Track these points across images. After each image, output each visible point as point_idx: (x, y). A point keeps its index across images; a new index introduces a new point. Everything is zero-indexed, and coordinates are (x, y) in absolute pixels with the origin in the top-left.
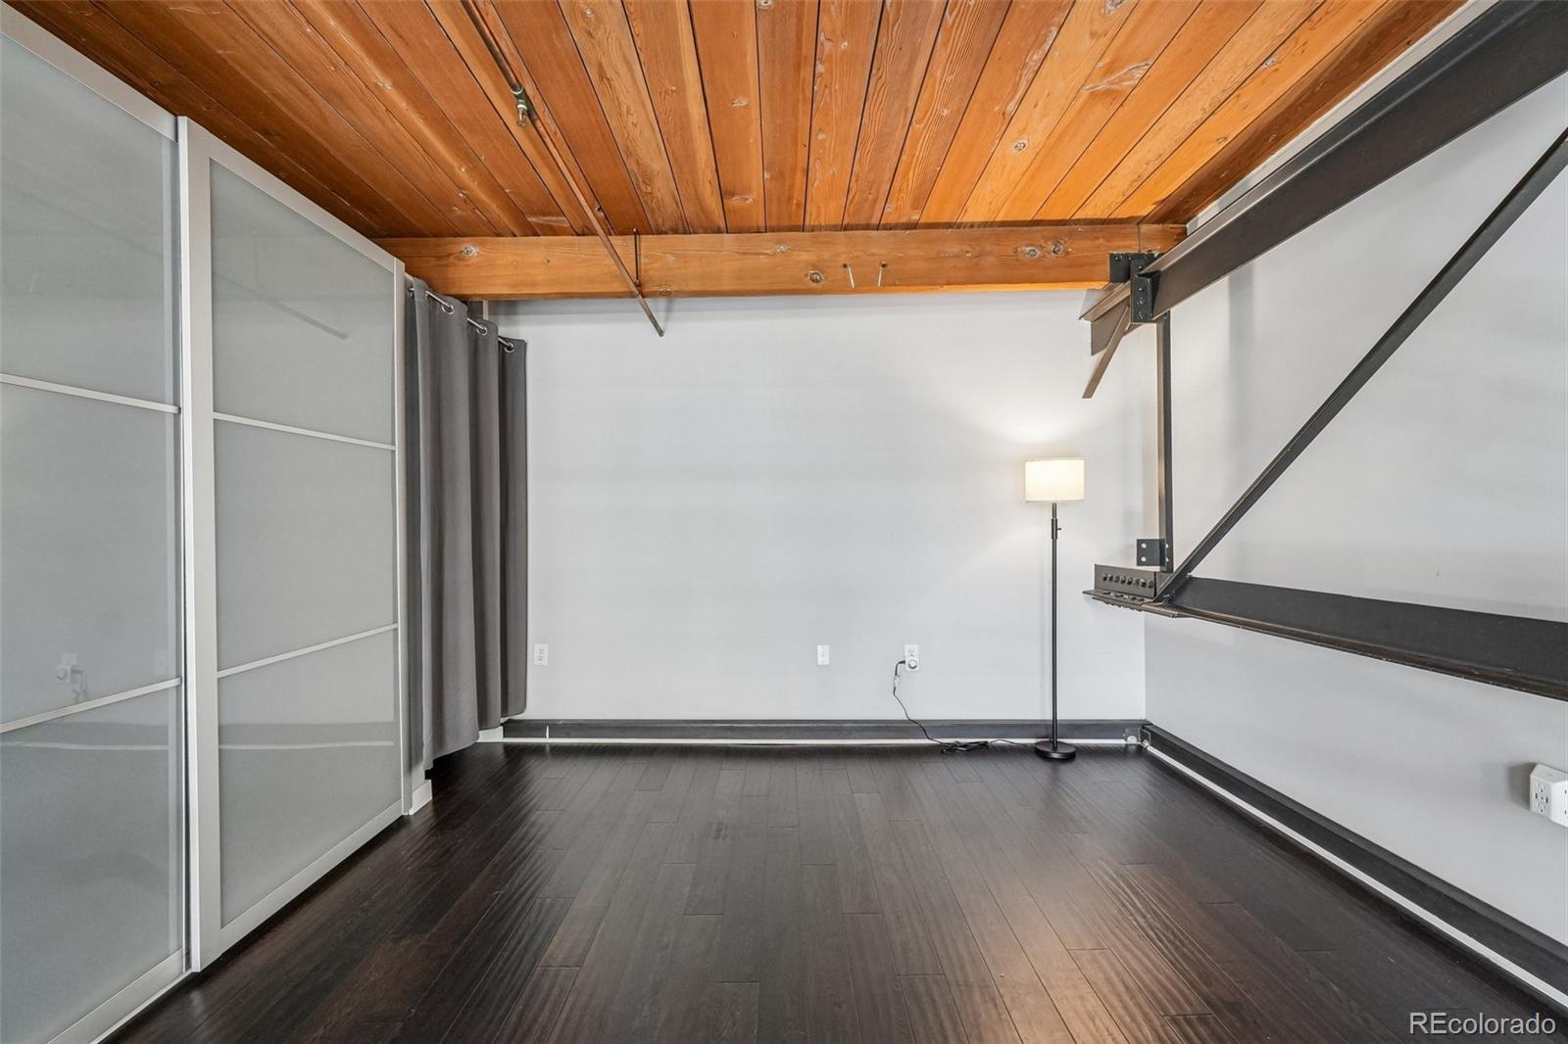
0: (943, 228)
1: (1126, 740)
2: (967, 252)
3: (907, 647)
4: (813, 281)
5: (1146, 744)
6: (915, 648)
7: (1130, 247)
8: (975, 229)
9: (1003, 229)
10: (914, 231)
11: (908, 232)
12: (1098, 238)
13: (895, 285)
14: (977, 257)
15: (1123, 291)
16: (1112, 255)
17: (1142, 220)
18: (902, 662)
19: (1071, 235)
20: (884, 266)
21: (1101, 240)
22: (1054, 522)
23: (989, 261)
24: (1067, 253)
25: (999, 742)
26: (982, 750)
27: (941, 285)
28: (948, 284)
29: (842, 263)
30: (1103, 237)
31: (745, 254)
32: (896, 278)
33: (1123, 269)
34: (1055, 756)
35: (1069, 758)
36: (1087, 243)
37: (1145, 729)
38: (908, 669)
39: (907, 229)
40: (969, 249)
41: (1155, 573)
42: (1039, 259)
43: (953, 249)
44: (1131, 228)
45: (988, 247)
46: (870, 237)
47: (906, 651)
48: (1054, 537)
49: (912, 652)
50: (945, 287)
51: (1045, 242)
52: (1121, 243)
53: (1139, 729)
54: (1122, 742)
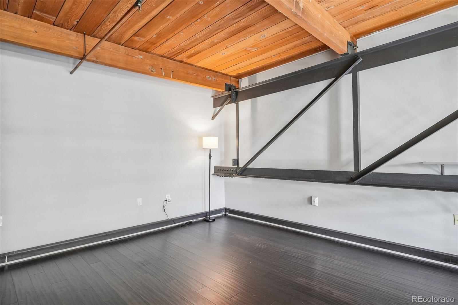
0: (188, 65)
1: (222, 213)
2: (194, 74)
3: (167, 196)
4: (152, 71)
5: (227, 213)
6: (169, 195)
7: (229, 82)
8: (196, 67)
9: (203, 69)
10: (181, 63)
11: (179, 63)
12: (223, 78)
13: (176, 79)
14: (197, 76)
15: (227, 93)
16: (225, 83)
17: (231, 76)
18: (165, 201)
19: (217, 75)
20: (173, 72)
21: (223, 79)
22: (210, 154)
23: (199, 78)
24: (217, 80)
25: (195, 220)
26: (190, 223)
27: (188, 82)
28: (189, 82)
29: (161, 67)
30: (224, 78)
31: (128, 55)
32: (177, 76)
33: (229, 88)
34: (211, 220)
35: (214, 220)
36: (220, 79)
37: (226, 210)
38: (168, 202)
39: (179, 62)
40: (195, 73)
41: (236, 167)
42: (210, 81)
43: (191, 72)
44: (229, 77)
45: (199, 74)
46: (169, 61)
47: (166, 196)
48: (210, 159)
49: (168, 197)
50: (189, 83)
51: (212, 76)
52: (227, 81)
53: (225, 210)
54: (221, 214)
